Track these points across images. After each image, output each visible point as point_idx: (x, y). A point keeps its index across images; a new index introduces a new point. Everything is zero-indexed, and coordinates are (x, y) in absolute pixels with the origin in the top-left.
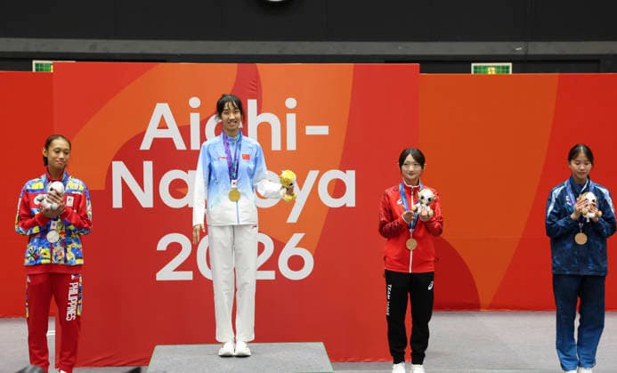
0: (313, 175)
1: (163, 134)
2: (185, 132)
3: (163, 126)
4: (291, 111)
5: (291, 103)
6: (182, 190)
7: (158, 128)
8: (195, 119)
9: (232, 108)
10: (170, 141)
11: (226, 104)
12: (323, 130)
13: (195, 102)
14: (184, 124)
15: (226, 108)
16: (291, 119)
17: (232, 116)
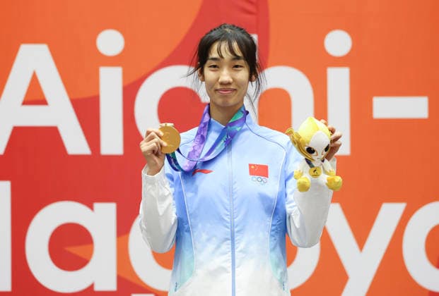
0: (390, 213)
1: (35, 117)
2: (87, 112)
3: (35, 97)
4: (338, 62)
5: (338, 43)
6: (76, 250)
7: (25, 103)
8: (110, 83)
9: (227, 56)
10: (51, 135)
11: (215, 46)
12: (415, 107)
13: (110, 42)
14: (84, 94)
15: (214, 54)
16: (339, 81)
17: (225, 75)
